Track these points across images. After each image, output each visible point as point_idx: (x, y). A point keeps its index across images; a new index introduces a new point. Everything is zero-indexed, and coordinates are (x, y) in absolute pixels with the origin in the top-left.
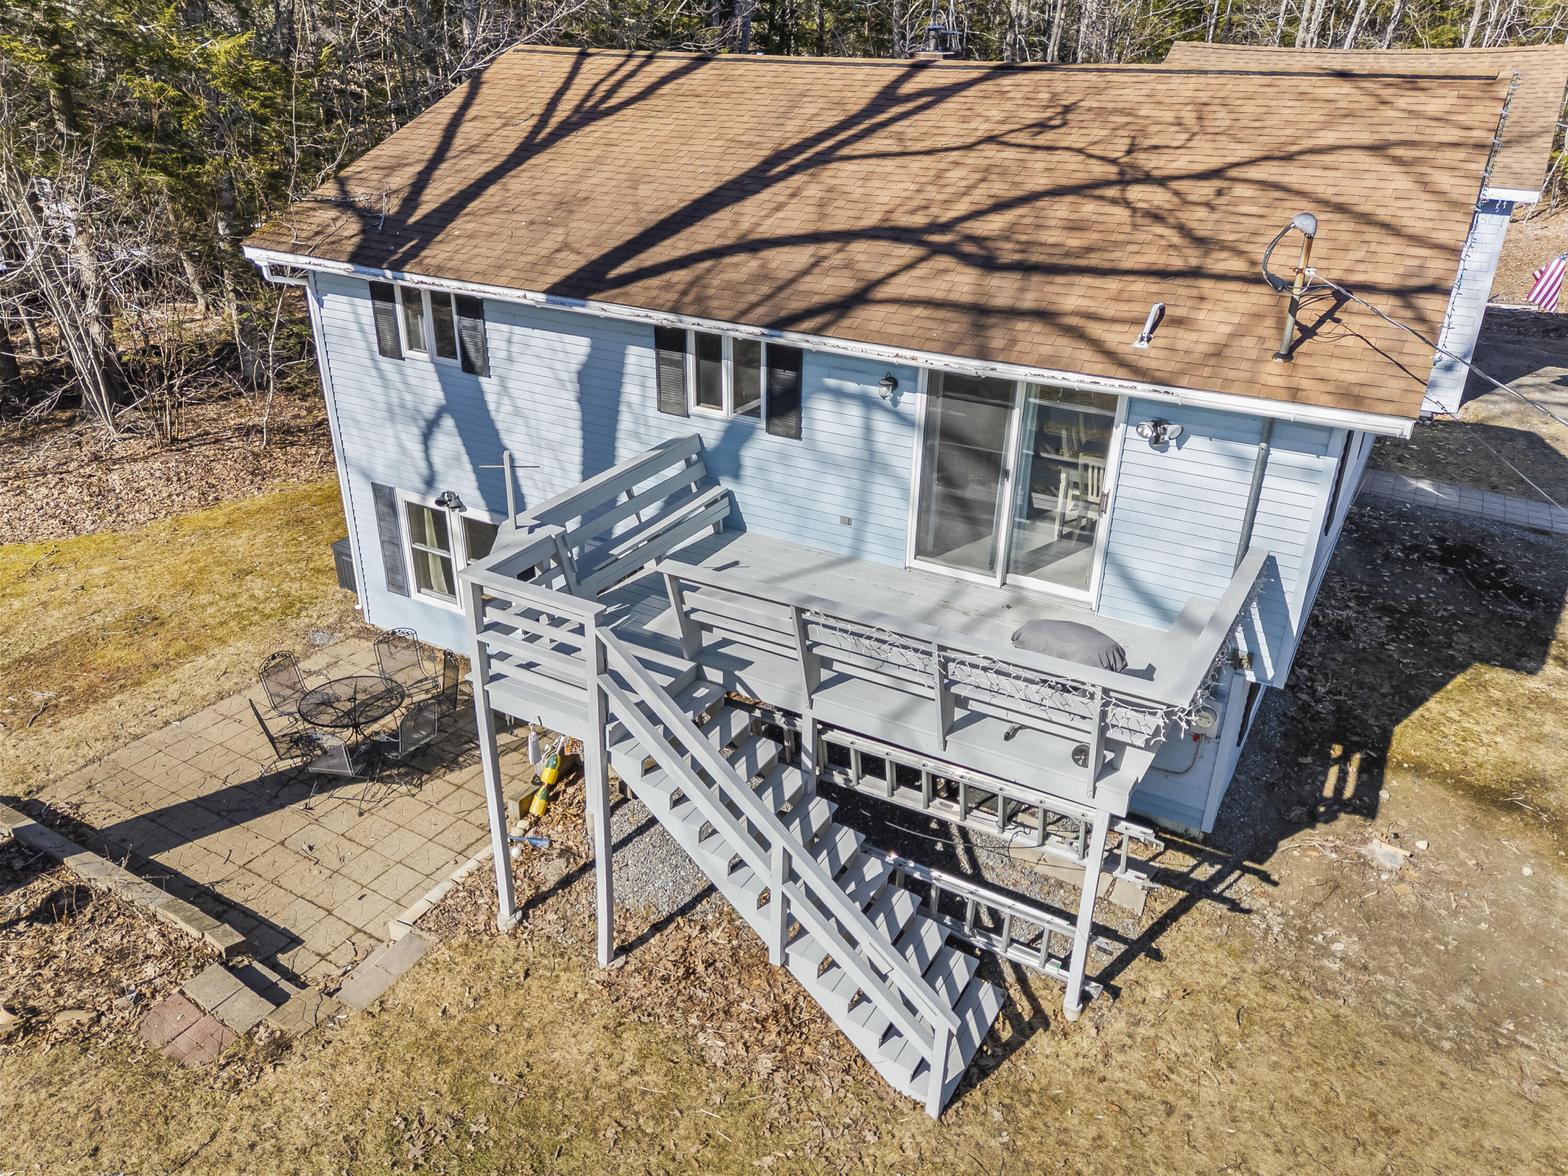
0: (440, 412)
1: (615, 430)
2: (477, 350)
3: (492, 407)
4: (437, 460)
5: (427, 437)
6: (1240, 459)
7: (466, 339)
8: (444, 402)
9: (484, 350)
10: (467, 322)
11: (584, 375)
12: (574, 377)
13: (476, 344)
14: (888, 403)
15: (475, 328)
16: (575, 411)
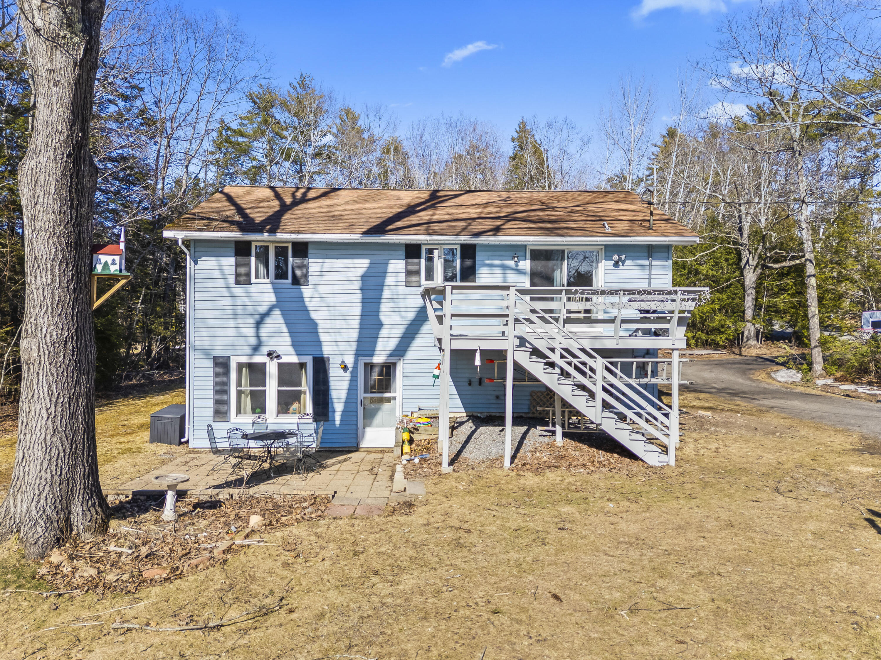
0: (271, 309)
1: (380, 298)
2: (302, 273)
3: (306, 300)
4: (264, 335)
5: (258, 324)
6: (642, 266)
7: (296, 268)
8: (275, 303)
9: (306, 273)
10: (298, 260)
11: (364, 277)
12: (359, 278)
13: (302, 270)
14: (514, 267)
15: (302, 263)
16: (358, 294)
